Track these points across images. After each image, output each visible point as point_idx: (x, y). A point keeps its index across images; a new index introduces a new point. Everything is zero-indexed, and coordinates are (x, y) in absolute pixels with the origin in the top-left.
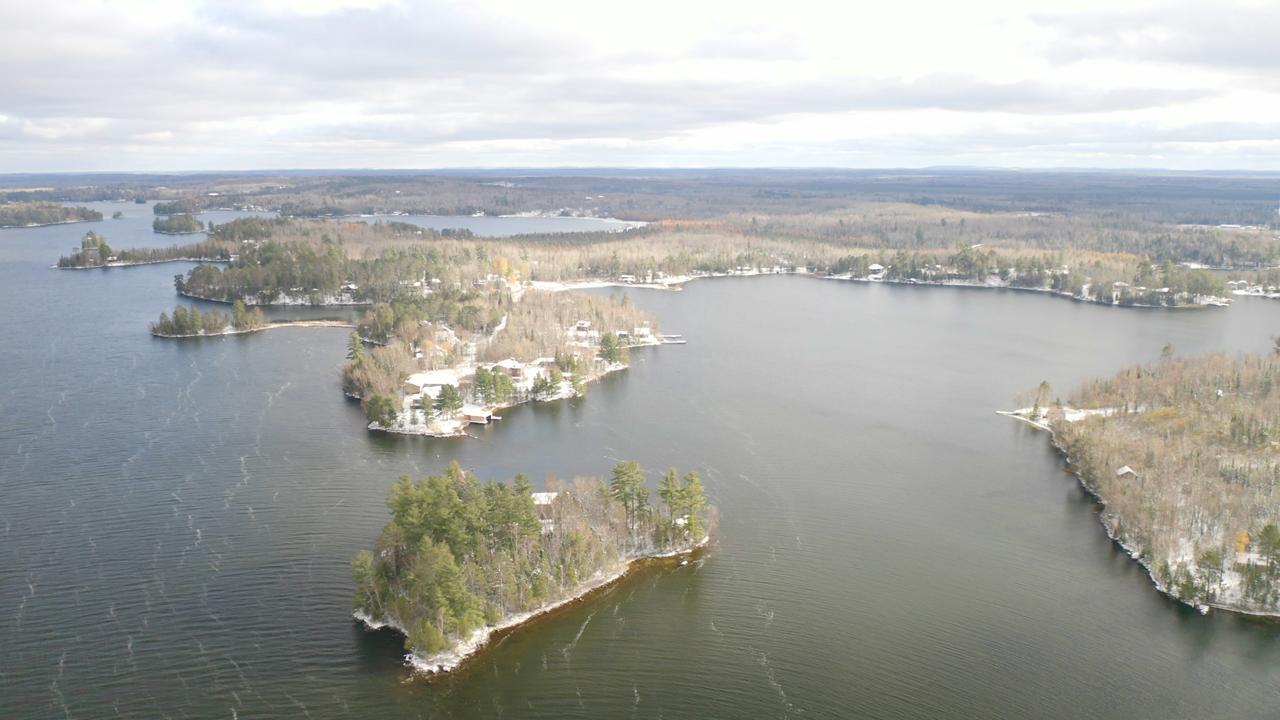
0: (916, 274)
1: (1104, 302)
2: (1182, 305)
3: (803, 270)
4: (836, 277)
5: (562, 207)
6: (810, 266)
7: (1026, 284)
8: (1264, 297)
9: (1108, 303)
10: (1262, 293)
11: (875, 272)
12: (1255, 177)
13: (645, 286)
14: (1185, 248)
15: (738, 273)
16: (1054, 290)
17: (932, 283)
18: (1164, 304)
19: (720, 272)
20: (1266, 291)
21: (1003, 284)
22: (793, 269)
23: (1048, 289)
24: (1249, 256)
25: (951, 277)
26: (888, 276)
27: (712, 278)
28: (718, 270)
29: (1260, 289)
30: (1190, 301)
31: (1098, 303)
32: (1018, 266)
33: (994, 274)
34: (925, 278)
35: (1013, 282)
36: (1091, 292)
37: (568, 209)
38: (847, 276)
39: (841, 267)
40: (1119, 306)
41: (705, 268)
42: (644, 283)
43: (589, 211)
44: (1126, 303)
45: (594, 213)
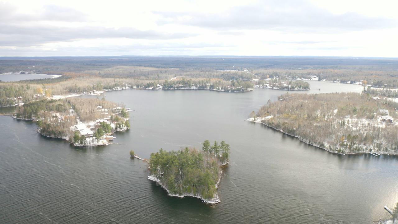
0: (172, 87)
1: (227, 91)
2: (245, 91)
3: (135, 87)
4: (147, 89)
5: (21, 71)
6: (138, 86)
7: (202, 88)
8: (259, 88)
9: (228, 91)
10: (258, 87)
11: (159, 87)
12: (214, 57)
13: (91, 95)
14: (230, 77)
15: (116, 89)
16: (210, 89)
17: (177, 89)
18: (242, 91)
19: (111, 89)
20: (259, 86)
21: (196, 88)
22: (132, 87)
23: (209, 89)
24: (246, 78)
25: (181, 87)
26: (163, 88)
27: (108, 91)
28: (110, 88)
29: (258, 86)
30: (247, 90)
31: (225, 92)
32: (199, 83)
33: (193, 85)
34: (174, 88)
35: (199, 87)
36: (222, 89)
37: (23, 71)
38: (151, 88)
39: (148, 85)
40: (231, 92)
41: (106, 88)
42: (91, 94)
43: (32, 72)
44: (233, 91)
45: (34, 72)
